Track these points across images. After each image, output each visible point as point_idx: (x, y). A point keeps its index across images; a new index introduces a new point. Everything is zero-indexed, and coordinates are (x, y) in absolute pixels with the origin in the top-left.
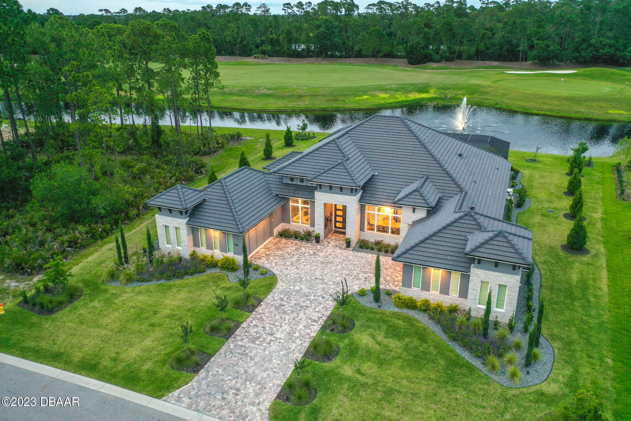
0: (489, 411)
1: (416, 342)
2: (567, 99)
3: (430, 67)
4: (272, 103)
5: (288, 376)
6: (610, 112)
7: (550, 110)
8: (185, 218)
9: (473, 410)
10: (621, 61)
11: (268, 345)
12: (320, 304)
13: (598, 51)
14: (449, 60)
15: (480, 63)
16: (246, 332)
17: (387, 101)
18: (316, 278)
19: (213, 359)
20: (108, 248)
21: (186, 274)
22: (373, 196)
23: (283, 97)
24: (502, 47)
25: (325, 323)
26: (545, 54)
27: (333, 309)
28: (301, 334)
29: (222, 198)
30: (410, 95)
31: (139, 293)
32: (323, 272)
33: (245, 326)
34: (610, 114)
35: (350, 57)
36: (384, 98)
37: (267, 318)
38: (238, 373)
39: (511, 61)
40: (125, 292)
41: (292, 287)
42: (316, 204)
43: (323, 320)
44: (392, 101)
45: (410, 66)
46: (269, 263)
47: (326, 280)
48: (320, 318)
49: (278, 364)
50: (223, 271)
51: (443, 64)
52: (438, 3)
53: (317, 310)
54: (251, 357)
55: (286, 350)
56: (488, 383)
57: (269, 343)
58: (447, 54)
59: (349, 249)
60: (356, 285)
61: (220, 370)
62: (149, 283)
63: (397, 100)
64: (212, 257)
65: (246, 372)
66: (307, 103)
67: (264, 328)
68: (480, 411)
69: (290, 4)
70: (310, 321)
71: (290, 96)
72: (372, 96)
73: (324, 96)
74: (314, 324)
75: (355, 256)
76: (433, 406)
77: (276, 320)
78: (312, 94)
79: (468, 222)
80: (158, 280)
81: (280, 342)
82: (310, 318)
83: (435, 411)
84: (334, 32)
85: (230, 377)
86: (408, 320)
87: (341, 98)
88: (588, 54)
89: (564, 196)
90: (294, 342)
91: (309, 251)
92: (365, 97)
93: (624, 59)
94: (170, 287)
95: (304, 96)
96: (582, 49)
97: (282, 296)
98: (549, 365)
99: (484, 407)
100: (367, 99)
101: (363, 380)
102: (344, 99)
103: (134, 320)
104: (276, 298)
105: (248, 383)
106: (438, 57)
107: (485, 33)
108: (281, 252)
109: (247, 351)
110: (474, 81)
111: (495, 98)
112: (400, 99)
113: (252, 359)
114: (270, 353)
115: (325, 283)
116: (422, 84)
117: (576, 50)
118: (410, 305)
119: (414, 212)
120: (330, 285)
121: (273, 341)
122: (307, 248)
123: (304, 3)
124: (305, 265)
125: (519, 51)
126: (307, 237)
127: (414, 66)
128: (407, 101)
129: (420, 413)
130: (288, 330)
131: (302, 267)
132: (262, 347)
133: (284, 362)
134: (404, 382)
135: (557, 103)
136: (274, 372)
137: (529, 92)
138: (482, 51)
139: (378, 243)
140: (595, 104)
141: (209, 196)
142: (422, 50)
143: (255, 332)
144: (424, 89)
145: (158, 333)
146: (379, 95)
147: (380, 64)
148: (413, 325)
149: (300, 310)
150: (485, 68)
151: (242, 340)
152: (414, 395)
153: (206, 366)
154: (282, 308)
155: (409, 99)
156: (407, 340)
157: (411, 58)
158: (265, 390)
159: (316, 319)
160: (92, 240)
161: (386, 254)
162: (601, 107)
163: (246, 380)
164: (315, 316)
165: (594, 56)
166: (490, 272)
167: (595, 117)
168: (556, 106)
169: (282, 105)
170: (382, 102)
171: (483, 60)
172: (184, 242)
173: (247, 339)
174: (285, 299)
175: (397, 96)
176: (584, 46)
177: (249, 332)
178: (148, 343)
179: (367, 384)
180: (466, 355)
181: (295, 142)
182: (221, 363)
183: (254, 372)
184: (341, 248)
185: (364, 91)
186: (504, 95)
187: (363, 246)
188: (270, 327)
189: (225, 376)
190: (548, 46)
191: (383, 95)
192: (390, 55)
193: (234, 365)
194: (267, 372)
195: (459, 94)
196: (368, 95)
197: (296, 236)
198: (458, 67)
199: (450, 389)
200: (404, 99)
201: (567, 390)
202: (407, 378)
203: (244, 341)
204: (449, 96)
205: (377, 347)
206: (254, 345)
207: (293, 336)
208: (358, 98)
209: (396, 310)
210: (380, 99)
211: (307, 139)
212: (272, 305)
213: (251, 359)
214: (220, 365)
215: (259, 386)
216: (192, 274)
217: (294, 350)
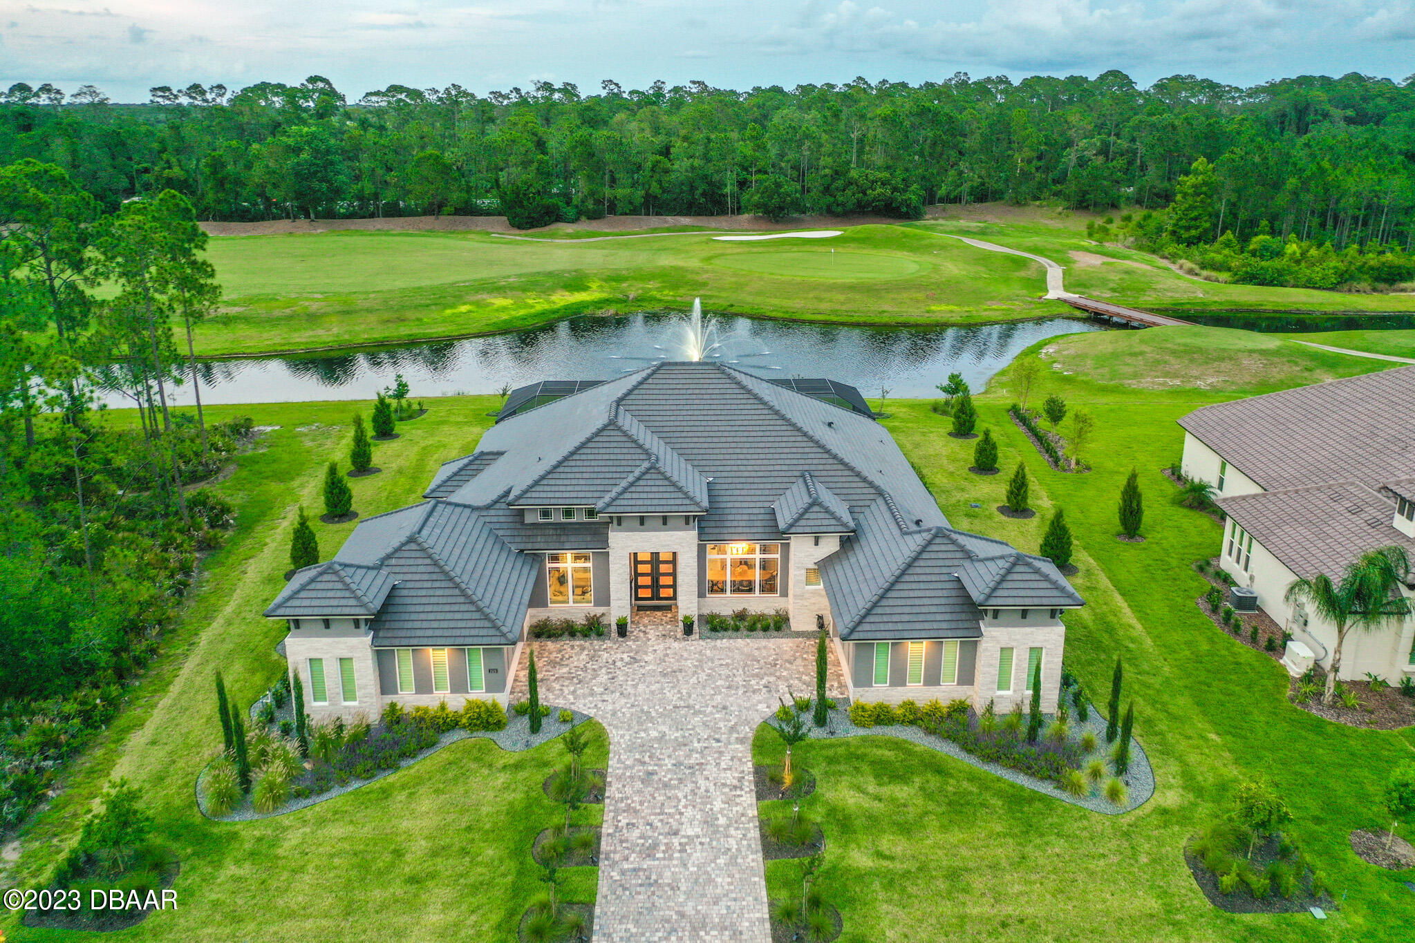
0: (1115, 859)
1: (934, 782)
2: (852, 288)
3: (561, 233)
4: (251, 338)
5: (765, 900)
6: (933, 308)
7: (835, 312)
8: (366, 634)
9: (1092, 865)
10: (904, 210)
11: (684, 855)
12: (721, 753)
13: (865, 194)
14: (594, 216)
15: (654, 220)
16: (621, 842)
17: (514, 313)
18: (676, 707)
19: (597, 911)
20: (143, 740)
21: (403, 755)
22: (719, 524)
23: (272, 321)
24: (692, 188)
25: (756, 786)
26: (776, 200)
27: (754, 756)
28: (728, 818)
29: (434, 577)
30: (554, 298)
31: (321, 822)
32: (679, 692)
33: (611, 831)
34: (934, 312)
35: (372, 216)
36: (505, 309)
37: (641, 803)
38: (668, 921)
39: (712, 214)
40: (285, 829)
41: (643, 734)
42: (611, 558)
43: (750, 781)
44: (522, 312)
45: (517, 232)
46: (558, 697)
47: (697, 707)
48: (741, 779)
49: (731, 884)
50: (475, 734)
51: (584, 226)
52: (517, 90)
53: (723, 765)
54: (669, 885)
55: (725, 853)
56: (1084, 817)
57: (683, 851)
58: (590, 205)
59: (693, 637)
60: (760, 702)
61: (630, 926)
62: (326, 796)
63: (533, 311)
64: (443, 707)
65: (682, 915)
66: (335, 330)
67: (651, 825)
68: (1102, 862)
69: (168, 89)
70: (726, 790)
71: (290, 318)
72: (478, 304)
73: (370, 311)
74: (738, 792)
75: (715, 648)
76: (1033, 877)
77: (663, 804)
78: (341, 309)
79: (943, 548)
80: (343, 783)
81: (702, 844)
82: (724, 785)
83: (1041, 884)
84: (332, 163)
85: (660, 934)
86: (896, 745)
87: (410, 314)
88: (849, 197)
89: (973, 476)
90: (728, 836)
91: (619, 656)
92: (464, 309)
93: (908, 206)
94: (386, 793)
95: (325, 314)
96: (837, 189)
97: (637, 756)
98: (1144, 763)
99: (1104, 856)
100: (470, 312)
101: (898, 866)
102: (420, 316)
103: (363, 880)
104: (628, 763)
105: (702, 933)
106: (571, 212)
107: (658, 162)
108: (565, 670)
109: (654, 877)
110: (666, 261)
111: (723, 294)
112: (539, 308)
113: (674, 888)
114: (699, 868)
115: (700, 712)
116: (569, 272)
117: (827, 190)
118: (882, 716)
119: (817, 544)
120: (712, 713)
121: (686, 844)
122: (611, 651)
123: (206, 87)
124: (635, 686)
125: (725, 196)
126: (594, 629)
127: (524, 232)
128: (554, 312)
129: (1021, 894)
130: (698, 817)
131: (630, 690)
132: (675, 862)
133: (737, 876)
134: (964, 852)
135: (842, 298)
136: (735, 900)
137: (783, 278)
138: (656, 197)
139: (741, 616)
140: (905, 295)
141: (401, 577)
142: (538, 198)
143: (640, 838)
144: (576, 282)
145: (440, 893)
146: (492, 301)
147: (450, 231)
148: (909, 753)
149: (693, 774)
150: (669, 230)
151: (626, 859)
152: (994, 867)
153: (596, 927)
154: (656, 778)
155: (558, 306)
156: (918, 780)
157: (517, 215)
158: (744, 937)
159: (735, 782)
160: (89, 731)
161: (768, 633)
162: (918, 301)
163: (694, 929)
164: (730, 778)
165: (859, 202)
166: (1016, 630)
167: (912, 320)
168: (842, 303)
169: (277, 340)
170: (505, 316)
171: (658, 214)
172: (365, 687)
173: (634, 855)
174: (647, 759)
175: (530, 301)
176: (840, 183)
177: (627, 841)
178: (434, 918)
179: (909, 872)
180: (1022, 780)
181: (399, 427)
182: (621, 913)
183: (698, 912)
184: (676, 639)
185: (456, 294)
186: (739, 287)
187: (716, 626)
188: (661, 821)
189: (648, 934)
190: (778, 185)
191: (500, 302)
192: (467, 210)
193: (650, 910)
194: (723, 903)
195: (650, 290)
196: (471, 303)
197: (569, 630)
198: (616, 230)
199: (1038, 841)
200: (547, 307)
201: (1191, 797)
202: (964, 842)
203: (632, 859)
204: (632, 295)
205: (876, 804)
206: (657, 863)
207: (718, 826)
208: (448, 312)
209: (862, 732)
210: (497, 310)
211: (410, 417)
212: (631, 777)
213: (672, 889)
214: (623, 917)
215: (727, 933)
216: (412, 755)
217: (738, 850)
